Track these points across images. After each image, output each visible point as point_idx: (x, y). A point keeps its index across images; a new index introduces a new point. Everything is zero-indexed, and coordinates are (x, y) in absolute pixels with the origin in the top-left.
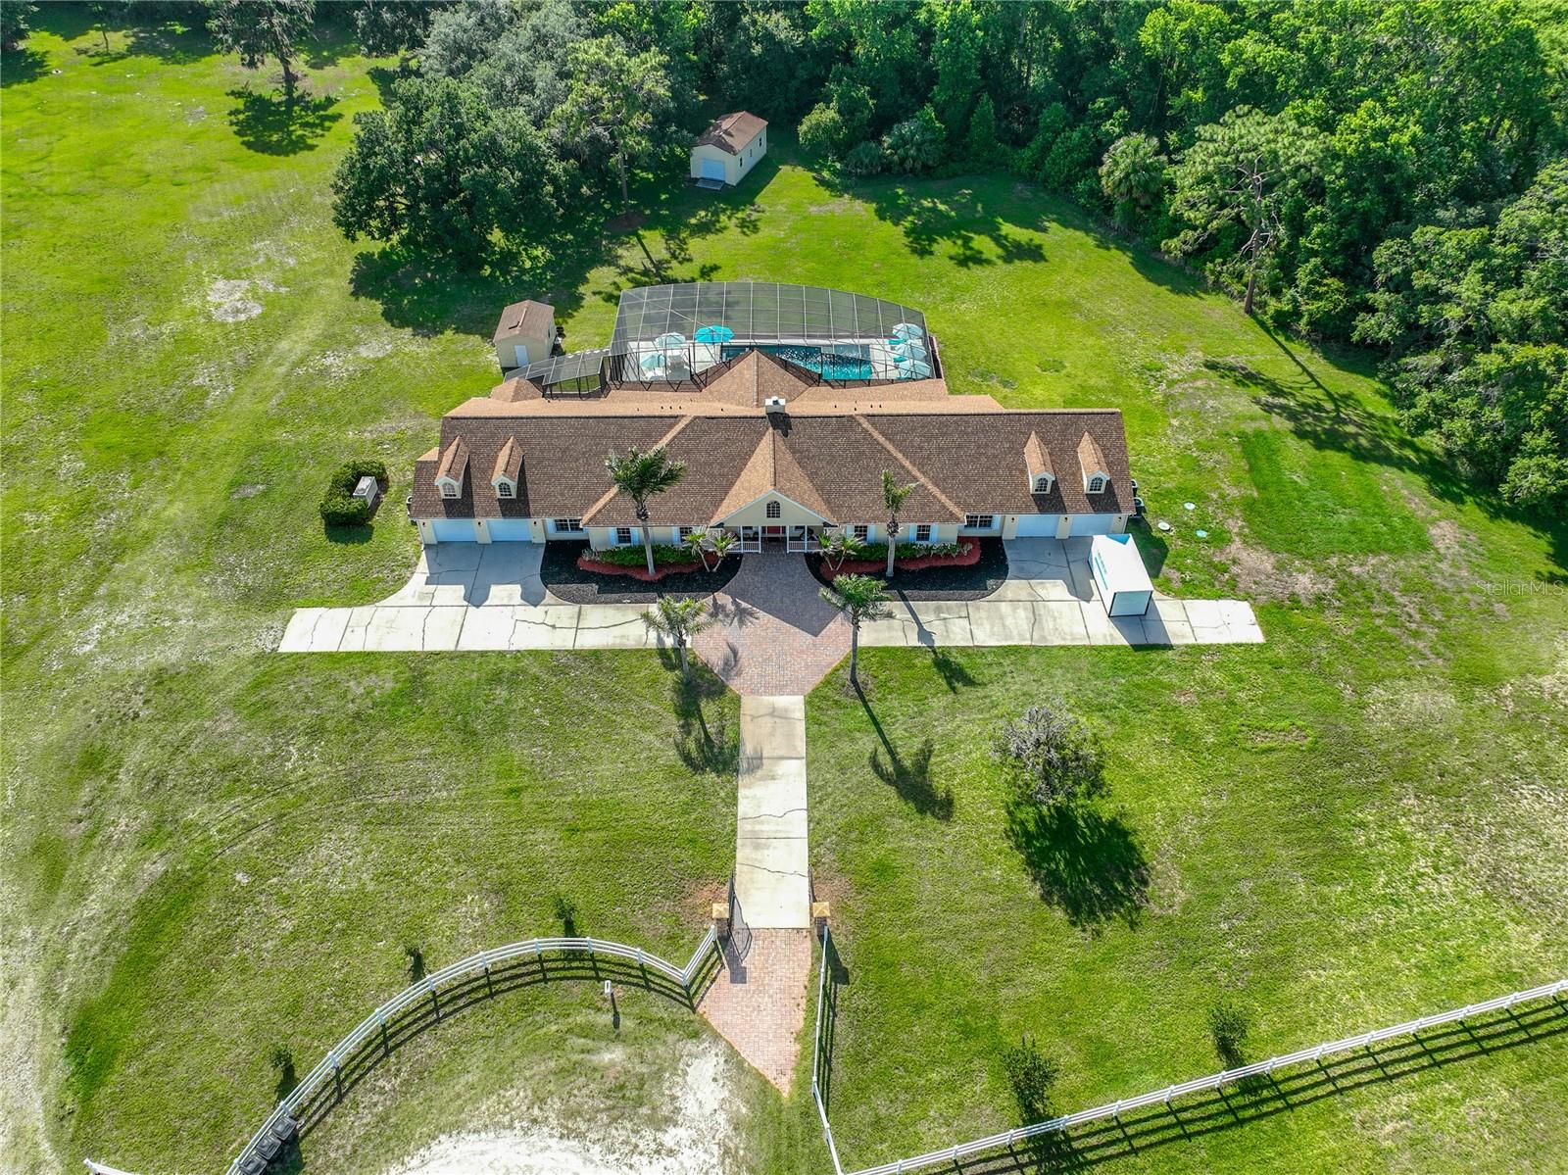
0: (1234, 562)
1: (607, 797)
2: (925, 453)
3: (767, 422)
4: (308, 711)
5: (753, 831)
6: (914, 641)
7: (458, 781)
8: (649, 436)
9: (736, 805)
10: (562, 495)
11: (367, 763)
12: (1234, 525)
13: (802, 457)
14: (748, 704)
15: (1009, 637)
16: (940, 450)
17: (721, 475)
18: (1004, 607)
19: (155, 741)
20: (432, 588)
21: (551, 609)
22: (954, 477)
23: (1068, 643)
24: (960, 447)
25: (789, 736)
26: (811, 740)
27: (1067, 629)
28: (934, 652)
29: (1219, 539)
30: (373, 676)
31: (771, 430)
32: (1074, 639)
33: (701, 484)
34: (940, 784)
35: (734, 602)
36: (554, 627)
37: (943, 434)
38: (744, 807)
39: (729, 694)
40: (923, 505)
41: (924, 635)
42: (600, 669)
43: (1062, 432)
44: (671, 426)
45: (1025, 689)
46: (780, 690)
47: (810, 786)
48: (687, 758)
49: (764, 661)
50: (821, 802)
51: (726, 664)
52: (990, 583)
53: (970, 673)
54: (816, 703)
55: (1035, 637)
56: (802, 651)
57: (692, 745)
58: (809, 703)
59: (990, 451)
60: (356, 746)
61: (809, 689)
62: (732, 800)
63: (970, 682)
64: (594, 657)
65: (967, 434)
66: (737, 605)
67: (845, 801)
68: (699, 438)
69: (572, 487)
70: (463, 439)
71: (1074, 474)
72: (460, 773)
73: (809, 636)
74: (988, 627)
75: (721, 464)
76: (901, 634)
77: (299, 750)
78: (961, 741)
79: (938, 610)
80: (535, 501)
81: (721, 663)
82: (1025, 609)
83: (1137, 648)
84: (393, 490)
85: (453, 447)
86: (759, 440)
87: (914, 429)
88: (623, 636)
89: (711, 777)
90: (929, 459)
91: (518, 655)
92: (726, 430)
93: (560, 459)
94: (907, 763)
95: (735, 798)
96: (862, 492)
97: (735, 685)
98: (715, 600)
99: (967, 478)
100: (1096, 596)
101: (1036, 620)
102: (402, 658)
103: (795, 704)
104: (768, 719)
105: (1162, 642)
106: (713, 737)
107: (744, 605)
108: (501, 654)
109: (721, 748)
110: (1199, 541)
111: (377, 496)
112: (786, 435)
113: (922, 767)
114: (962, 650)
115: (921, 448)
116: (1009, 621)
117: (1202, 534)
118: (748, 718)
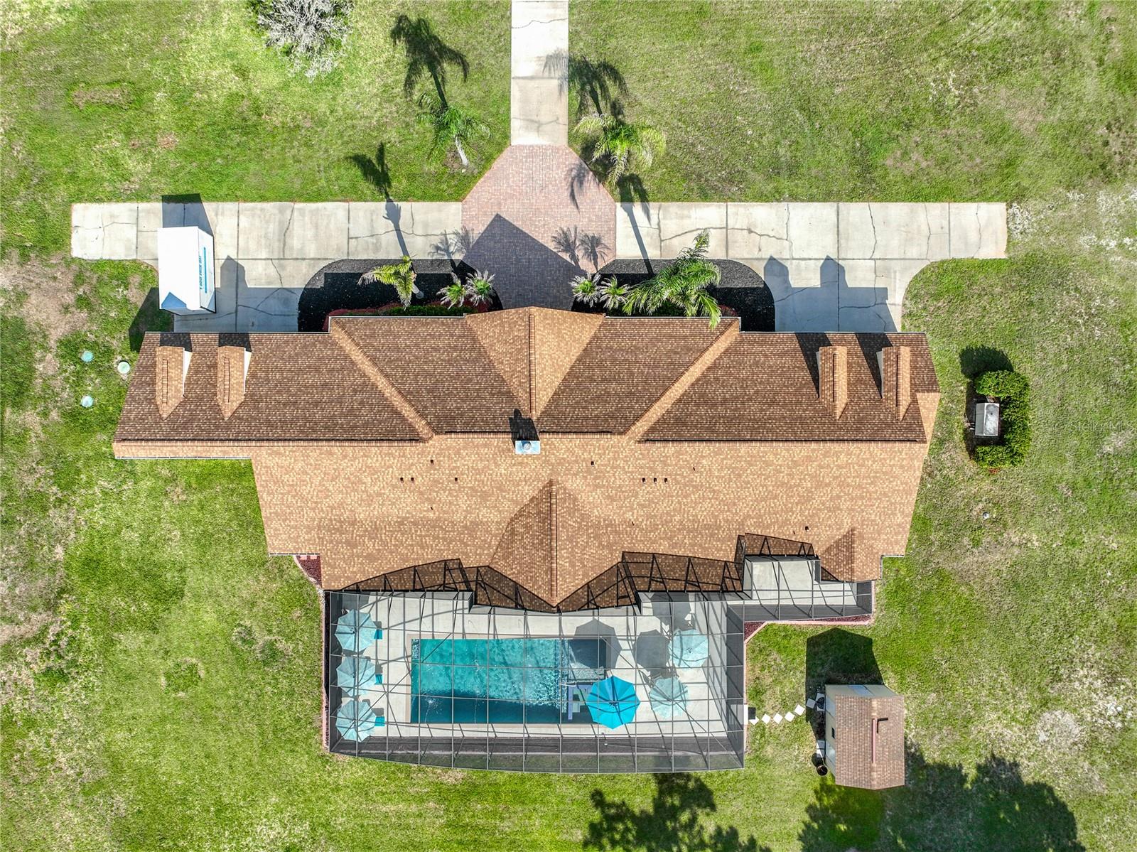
0: (66, 309)
1: (677, 44)
2: (359, 397)
3: (538, 427)
4: (954, 132)
5: (555, 7)
6: (404, 207)
7: (803, 59)
8: (677, 419)
9: (570, 33)
10: (766, 356)
11: (886, 76)
12: (47, 365)
13: (501, 388)
14: (559, 136)
15: (315, 213)
16: (340, 400)
17: (590, 368)
18: (312, 252)
19: (1079, 99)
20: (880, 284)
21: (756, 254)
22: (331, 371)
23: (259, 205)
24: (316, 404)
25: (525, 101)
26: (506, 97)
27: (257, 221)
28: (387, 195)
29: (71, 347)
30: (907, 173)
31: (534, 419)
32: (253, 209)
33: (614, 360)
34: (401, 53)
35: (576, 261)
36: (750, 231)
37: (332, 418)
38: (563, 30)
39: (578, 147)
40: (372, 336)
41: (394, 215)
42: (699, 176)
43: (193, 418)
44: (652, 429)
45: (310, 152)
46: (532, 152)
47: (507, 51)
48: (616, 76)
49: (547, 186)
50: (500, 36)
51: (581, 183)
52: (320, 284)
53: (357, 172)
54: (501, 139)
55: (289, 212)
56: (512, 196)
57: (613, 91)
58: (506, 136)
59: (283, 398)
60: (899, 94)
61: (506, 153)
62: (573, 37)
63: (360, 161)
64: (706, 194)
65: (305, 418)
66: (573, 257)
67: (480, 38)
68: (618, 409)
69: (757, 363)
70: (895, 416)
71: (197, 372)
72: (803, 68)
73: (504, 215)
74: (332, 226)
75: (592, 380)
76: (417, 218)
77: (949, 91)
78: (376, 95)
79: (377, 248)
80: (794, 349)
81: (586, 184)
82: (292, 248)
83: (196, 198)
84: (958, 436)
85: (902, 410)
86: (548, 407)
87: (366, 424)
88: (682, 217)
89: (593, 59)
90: (355, 391)
91: (775, 196)
92: (586, 418)
93: (777, 393)
94: (426, 73)
95: (571, 40)
96: (436, 350)
97: (573, 158)
98: (596, 264)
99: (317, 371)
100: (219, 263)
101: (285, 232)
102: (884, 193)
103: (521, 136)
104: (544, 119)
105: (172, 205)
106: (590, 102)
107: (566, 257)
108: (794, 198)
109: (583, 89)
110: (93, 347)
111: (972, 421)
112: (517, 412)
113: (413, 69)
114: (361, 198)
115: (362, 403)
116: (310, 233)
117: (87, 356)
118: (560, 121)
